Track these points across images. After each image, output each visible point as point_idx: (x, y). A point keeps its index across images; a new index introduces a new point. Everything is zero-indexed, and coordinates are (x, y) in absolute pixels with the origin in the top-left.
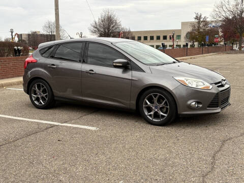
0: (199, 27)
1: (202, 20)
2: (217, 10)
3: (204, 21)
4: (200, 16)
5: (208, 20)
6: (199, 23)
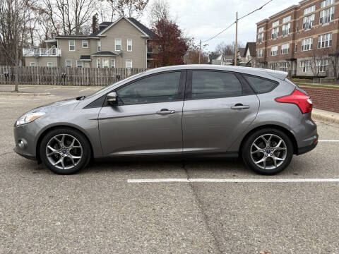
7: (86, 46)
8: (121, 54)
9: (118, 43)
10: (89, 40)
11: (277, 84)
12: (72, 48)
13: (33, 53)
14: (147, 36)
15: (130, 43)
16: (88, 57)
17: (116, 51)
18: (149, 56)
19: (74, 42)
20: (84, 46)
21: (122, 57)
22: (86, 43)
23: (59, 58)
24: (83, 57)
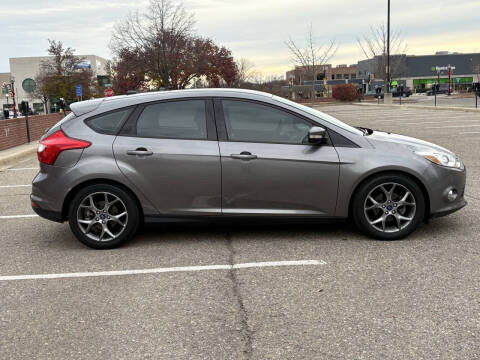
0: (59, 68)
1: (63, 54)
2: (119, 36)
3: (68, 57)
4: (60, 47)
5: (75, 54)
6: (58, 59)
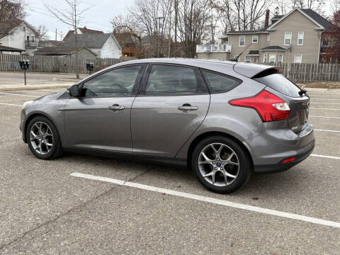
7: (256, 41)
8: (290, 49)
9: (288, 36)
10: (259, 34)
11: (240, 81)
12: (242, 44)
13: (205, 49)
14: (322, 28)
15: (301, 37)
16: (257, 52)
17: (285, 45)
18: (322, 50)
19: (245, 37)
20: (254, 41)
21: (291, 51)
22: (256, 37)
23: (228, 53)
24: (251, 52)
